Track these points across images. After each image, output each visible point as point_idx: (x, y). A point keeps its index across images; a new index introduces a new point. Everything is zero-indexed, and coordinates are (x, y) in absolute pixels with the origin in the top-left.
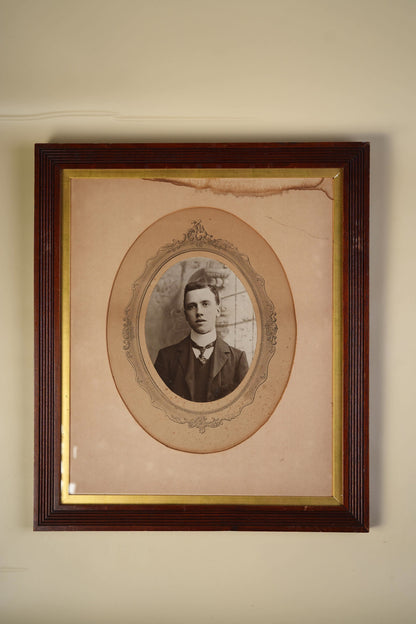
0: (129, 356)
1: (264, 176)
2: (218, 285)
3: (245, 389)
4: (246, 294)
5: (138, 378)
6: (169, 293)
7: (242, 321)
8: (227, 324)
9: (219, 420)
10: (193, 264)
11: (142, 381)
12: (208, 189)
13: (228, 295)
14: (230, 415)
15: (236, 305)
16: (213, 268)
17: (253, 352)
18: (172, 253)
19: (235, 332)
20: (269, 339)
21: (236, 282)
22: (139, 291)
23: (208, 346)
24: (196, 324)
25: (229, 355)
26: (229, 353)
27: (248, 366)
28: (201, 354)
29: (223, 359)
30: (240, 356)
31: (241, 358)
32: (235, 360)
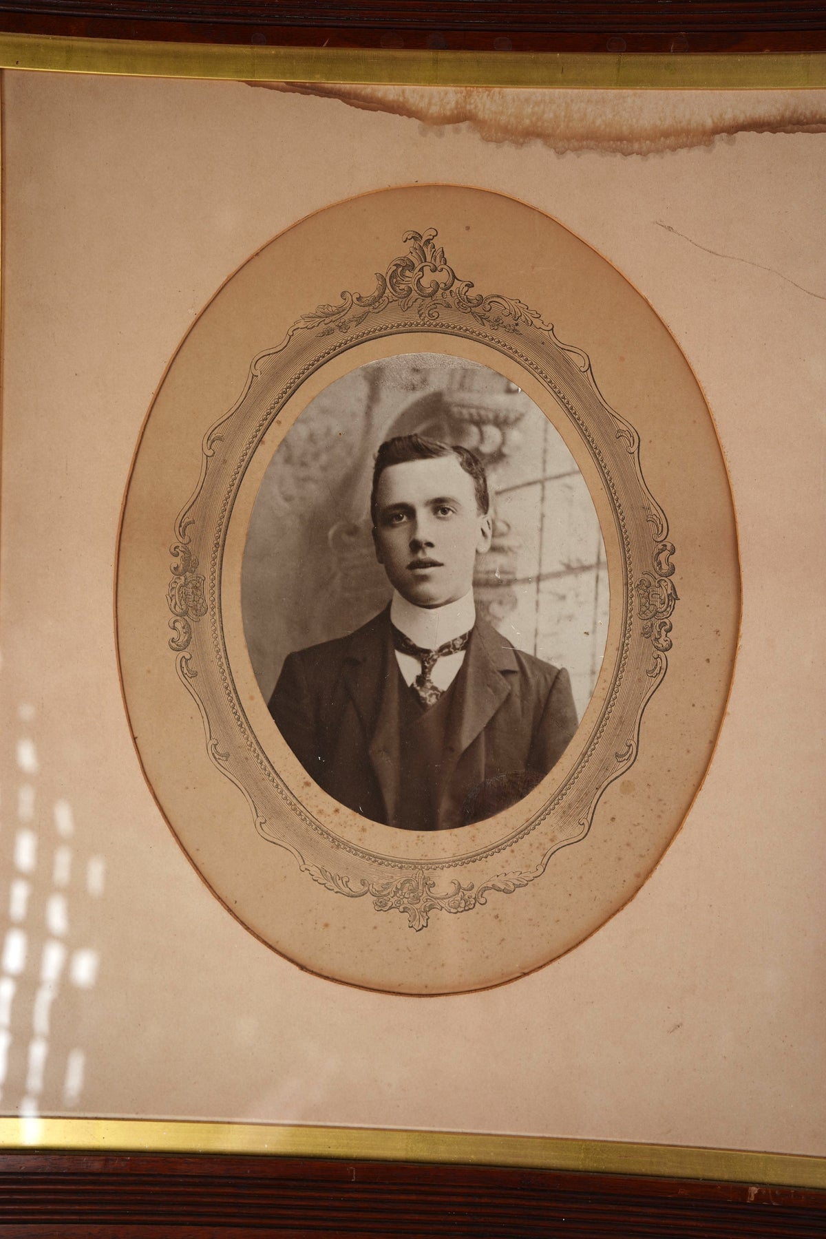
0: (188, 673)
1: (654, 83)
2: (487, 449)
3: (561, 793)
4: (578, 480)
5: (215, 745)
6: (324, 469)
7: (561, 568)
8: (510, 577)
9: (475, 890)
10: (406, 376)
11: (227, 756)
12: (464, 126)
13: (519, 482)
14: (511, 876)
15: (543, 516)
16: (470, 391)
17: (593, 673)
18: (338, 338)
19: (537, 603)
20: (646, 633)
21: (545, 440)
22: (225, 462)
23: (446, 646)
24: (408, 572)
25: (516, 679)
26: (513, 672)
27: (575, 718)
28: (424, 672)
29: (495, 690)
30: (550, 683)
31: (554, 692)
32: (533, 697)
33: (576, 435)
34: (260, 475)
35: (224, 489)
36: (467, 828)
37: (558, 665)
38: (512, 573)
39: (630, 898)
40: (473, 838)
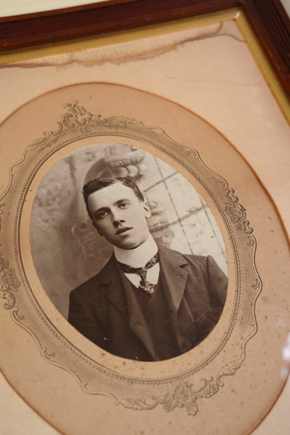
0: (19, 318)
2: (133, 175)
3: (235, 314)
4: (179, 176)
5: (45, 351)
6: (59, 204)
7: (188, 213)
8: (166, 224)
9: (215, 379)
10: (84, 156)
11: (54, 354)
12: (74, 64)
13: (153, 184)
14: (230, 365)
15: (170, 194)
16: (115, 154)
17: (223, 253)
18: (48, 150)
19: (183, 231)
20: (239, 228)
21: (157, 164)
22: (9, 214)
23: (149, 263)
24: (117, 236)
25: (189, 268)
26: (186, 265)
27: (225, 276)
28: (142, 279)
29: (181, 276)
30: (205, 263)
31: (209, 267)
32: (200, 273)
33: (170, 159)
34: (29, 215)
35: (12, 226)
36: (196, 348)
37: (205, 255)
38: (167, 222)
40: (202, 352)
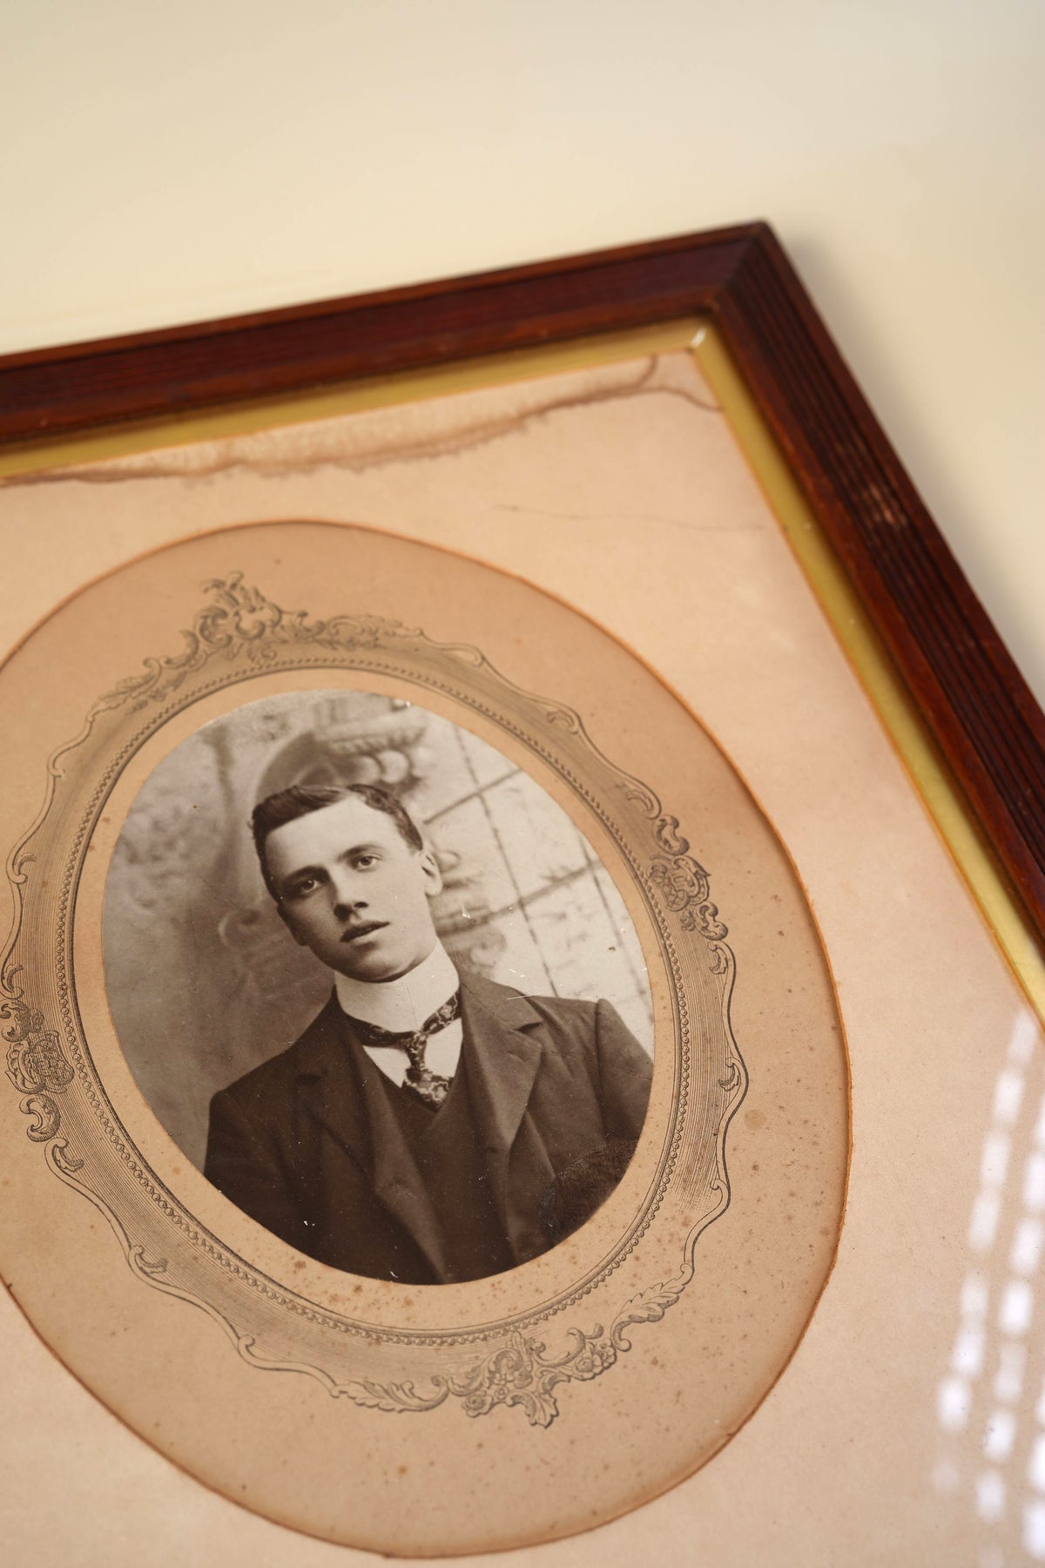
0: (68, 1165)
2: (393, 777)
3: (669, 1157)
4: (523, 780)
5: (140, 1255)
6: (186, 857)
7: (546, 883)
8: (483, 912)
10: (258, 726)
11: (164, 1264)
12: (236, 471)
13: (448, 802)
14: (650, 1294)
15: (495, 832)
16: (346, 721)
17: (642, 992)
18: (155, 709)
19: (532, 933)
20: (688, 925)
21: (463, 748)
22: (45, 884)
23: (432, 1020)
24: (345, 946)
25: (544, 1033)
26: (537, 1025)
27: (644, 1055)
28: (414, 1062)
29: (522, 1055)
30: (592, 1024)
31: (602, 1032)
32: (576, 1048)
34: (101, 886)
35: (53, 917)
36: (558, 1250)
37: (591, 998)
38: (485, 907)
39: (831, 1265)
40: (573, 1260)
